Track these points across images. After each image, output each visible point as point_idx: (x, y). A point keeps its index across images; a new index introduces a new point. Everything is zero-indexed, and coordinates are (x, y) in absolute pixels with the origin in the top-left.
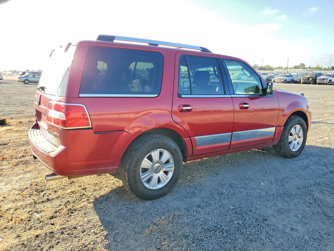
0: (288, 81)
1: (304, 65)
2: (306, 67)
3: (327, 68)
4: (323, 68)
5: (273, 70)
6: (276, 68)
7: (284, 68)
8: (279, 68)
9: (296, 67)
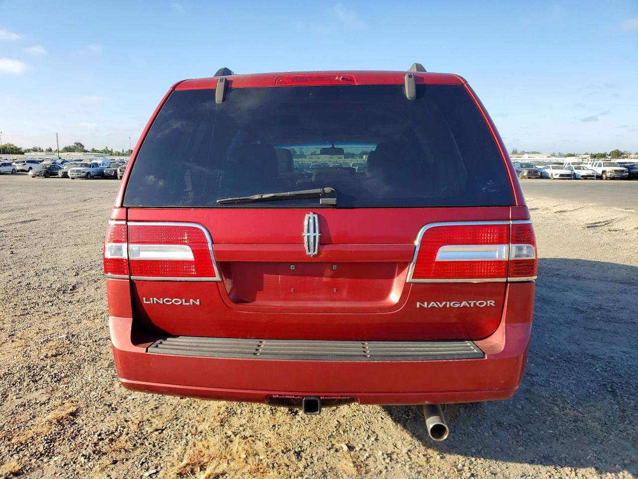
0: (92, 174)
1: (82, 146)
2: (85, 148)
3: (121, 152)
4: (114, 151)
5: (23, 153)
6: (29, 151)
7: (44, 150)
8: (35, 150)
9: (68, 150)
